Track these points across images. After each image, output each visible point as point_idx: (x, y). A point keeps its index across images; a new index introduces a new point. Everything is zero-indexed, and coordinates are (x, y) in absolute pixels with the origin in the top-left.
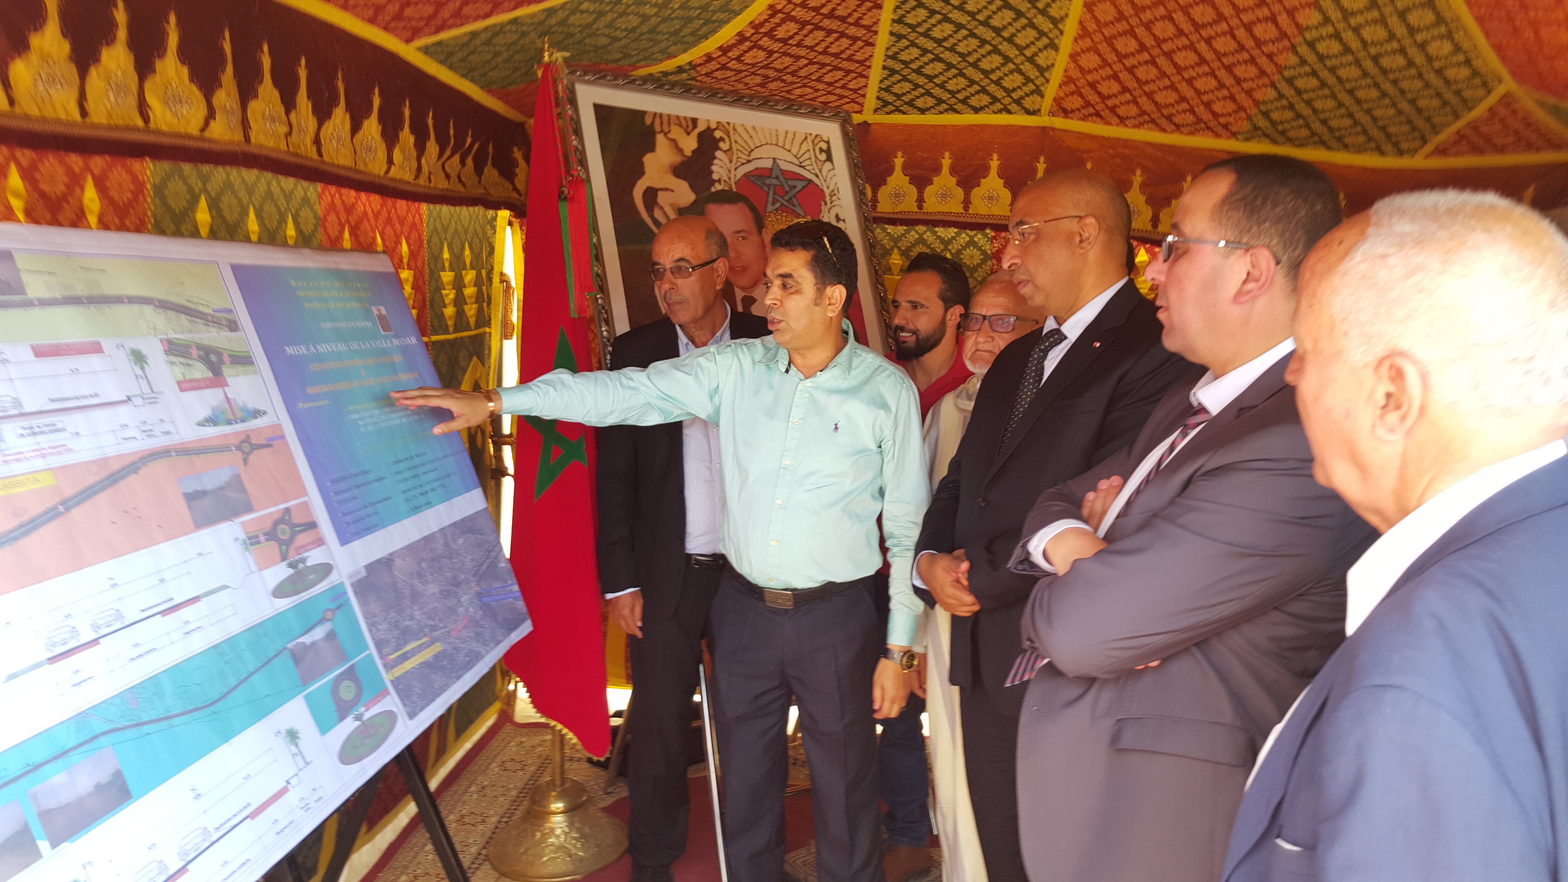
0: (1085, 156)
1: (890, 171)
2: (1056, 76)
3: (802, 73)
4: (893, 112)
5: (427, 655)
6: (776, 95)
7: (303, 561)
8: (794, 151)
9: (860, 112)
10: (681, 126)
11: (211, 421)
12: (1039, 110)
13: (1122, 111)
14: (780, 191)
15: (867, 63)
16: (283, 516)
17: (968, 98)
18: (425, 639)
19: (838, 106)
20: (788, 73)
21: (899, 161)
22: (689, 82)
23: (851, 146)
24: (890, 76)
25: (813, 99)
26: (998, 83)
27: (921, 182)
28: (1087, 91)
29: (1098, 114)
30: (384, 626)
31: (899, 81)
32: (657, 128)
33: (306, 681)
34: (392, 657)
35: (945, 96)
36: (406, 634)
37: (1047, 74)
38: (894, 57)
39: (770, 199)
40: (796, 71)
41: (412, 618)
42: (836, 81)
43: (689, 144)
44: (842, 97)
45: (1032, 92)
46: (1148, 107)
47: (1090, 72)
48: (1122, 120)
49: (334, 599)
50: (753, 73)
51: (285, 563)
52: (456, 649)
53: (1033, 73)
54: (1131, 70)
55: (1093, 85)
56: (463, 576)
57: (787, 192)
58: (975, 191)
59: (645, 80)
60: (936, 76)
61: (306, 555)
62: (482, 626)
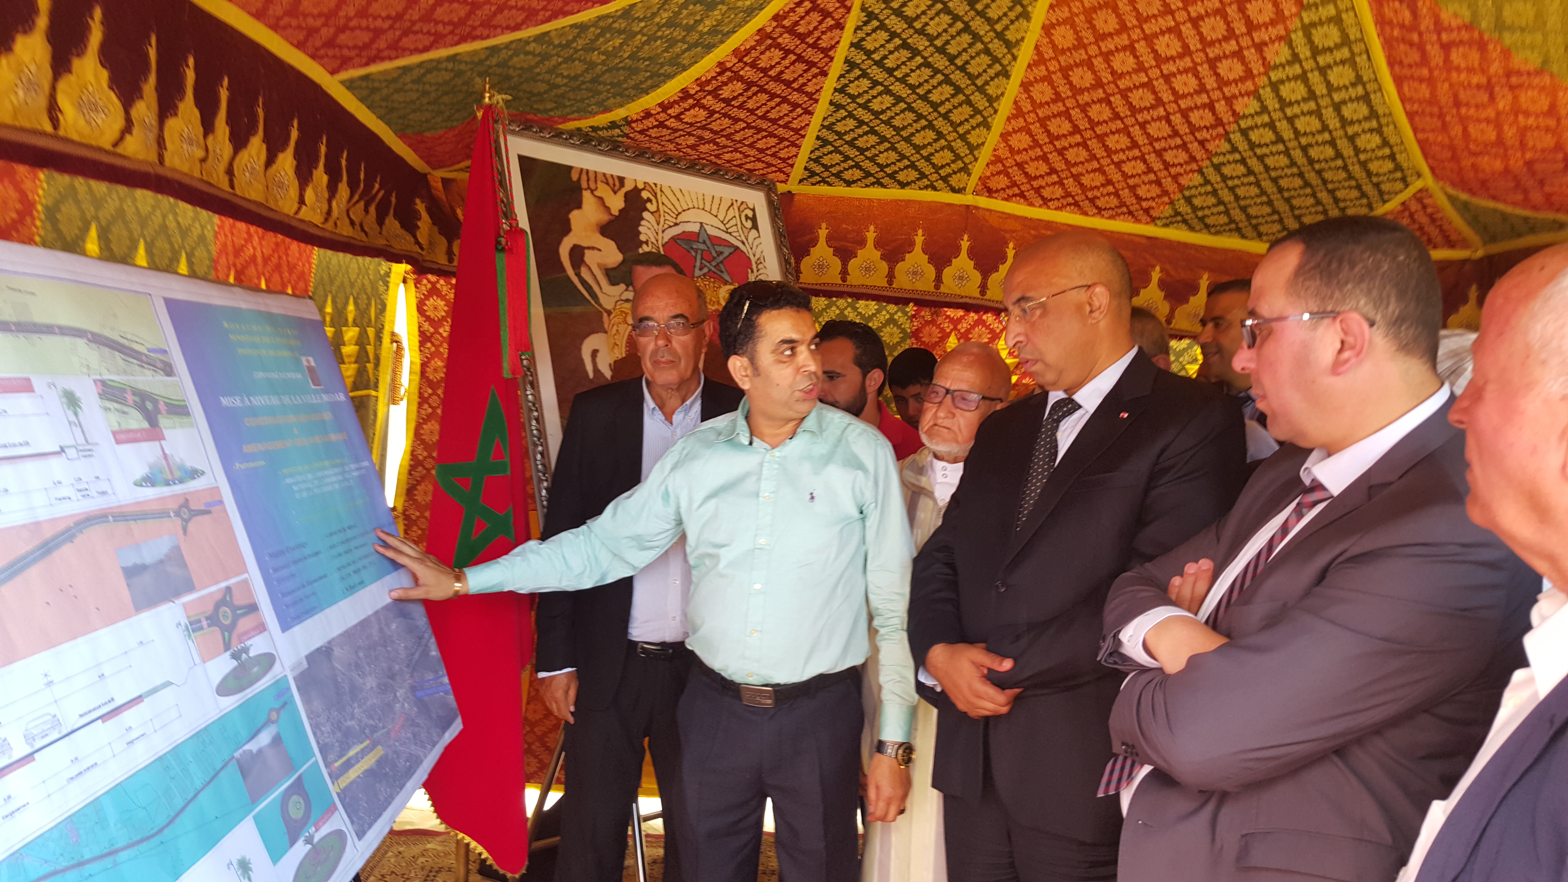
0: (1008, 236)
1: (814, 242)
2: (985, 155)
3: (737, 137)
4: (819, 182)
5: (368, 762)
6: (703, 159)
7: (246, 650)
8: (721, 217)
9: (785, 182)
10: (607, 184)
11: (149, 481)
12: (964, 189)
13: (1046, 193)
14: (707, 256)
15: (802, 132)
16: (225, 597)
17: (896, 172)
18: (367, 742)
19: (763, 175)
20: (723, 136)
21: (823, 233)
22: (620, 139)
23: (776, 215)
24: (821, 146)
25: (740, 166)
26: (927, 159)
27: (845, 254)
28: (1014, 171)
29: (1022, 195)
30: (326, 728)
31: (831, 152)
32: (584, 185)
33: (255, 798)
34: (337, 764)
35: (874, 169)
36: (347, 738)
37: (976, 153)
38: (829, 128)
39: (698, 264)
40: (732, 134)
41: (353, 717)
42: (767, 149)
43: (617, 203)
44: (769, 165)
45: (960, 170)
46: (1074, 189)
47: (1019, 152)
48: (1046, 202)
49: (279, 696)
50: (689, 134)
51: (228, 653)
52: (395, 752)
53: (963, 151)
54: (1061, 152)
55: (1020, 166)
56: (397, 667)
57: (714, 258)
58: (900, 265)
59: (571, 134)
60: (868, 149)
61: (248, 643)
62: (418, 725)
